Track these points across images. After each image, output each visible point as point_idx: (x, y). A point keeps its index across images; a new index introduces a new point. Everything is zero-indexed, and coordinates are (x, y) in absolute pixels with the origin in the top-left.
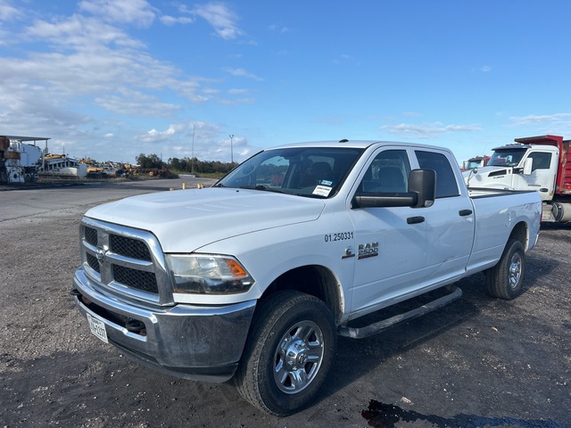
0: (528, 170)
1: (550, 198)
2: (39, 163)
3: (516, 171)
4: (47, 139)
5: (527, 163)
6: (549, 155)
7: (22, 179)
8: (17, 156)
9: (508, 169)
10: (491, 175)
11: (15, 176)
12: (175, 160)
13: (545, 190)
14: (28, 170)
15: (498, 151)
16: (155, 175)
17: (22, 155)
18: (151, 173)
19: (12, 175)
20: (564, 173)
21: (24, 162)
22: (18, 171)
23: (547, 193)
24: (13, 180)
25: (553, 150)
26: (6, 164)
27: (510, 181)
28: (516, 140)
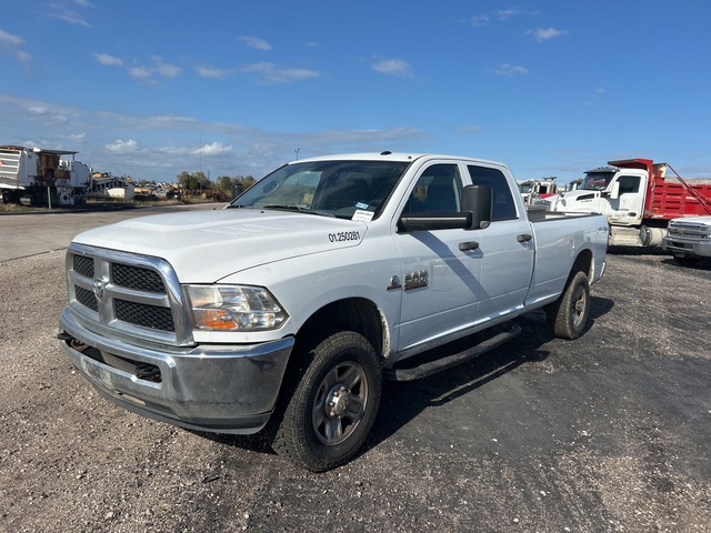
0: (614, 195)
1: (639, 222)
2: (88, 184)
3: (605, 195)
4: (74, 153)
5: (614, 187)
6: (637, 180)
7: (72, 201)
8: (67, 174)
9: (595, 192)
10: (579, 198)
11: (65, 198)
12: (226, 180)
13: (633, 215)
14: (77, 191)
15: (591, 174)
16: (208, 197)
17: (72, 175)
18: (204, 195)
19: (62, 196)
20: (653, 197)
21: (73, 182)
22: (67, 192)
23: (635, 218)
24: (64, 202)
25: (643, 174)
26: (56, 184)
27: (598, 204)
28: (609, 163)
